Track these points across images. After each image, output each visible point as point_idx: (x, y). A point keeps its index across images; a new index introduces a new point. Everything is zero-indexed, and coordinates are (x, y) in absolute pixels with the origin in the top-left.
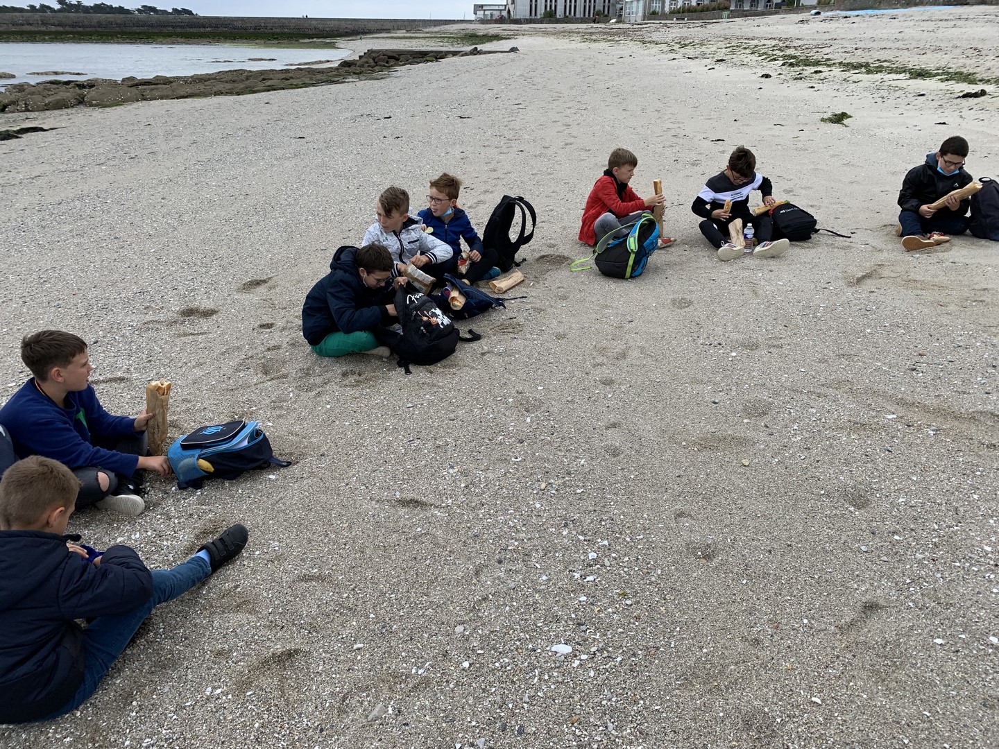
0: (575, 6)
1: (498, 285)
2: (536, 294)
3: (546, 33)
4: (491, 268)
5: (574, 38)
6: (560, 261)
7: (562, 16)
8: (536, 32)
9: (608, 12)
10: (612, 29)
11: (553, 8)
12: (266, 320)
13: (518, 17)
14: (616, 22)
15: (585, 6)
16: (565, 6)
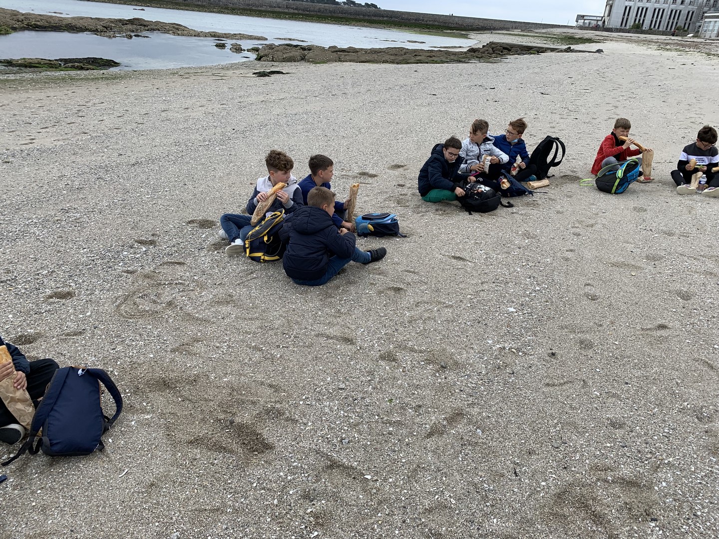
0: (660, 22)
1: (532, 184)
2: (553, 192)
3: (630, 41)
4: (531, 175)
5: (651, 46)
6: (574, 179)
7: (648, 28)
8: (622, 39)
9: (688, 28)
10: (687, 41)
11: (641, 22)
12: (401, 183)
13: (611, 27)
14: (693, 37)
15: (669, 22)
16: (652, 21)
